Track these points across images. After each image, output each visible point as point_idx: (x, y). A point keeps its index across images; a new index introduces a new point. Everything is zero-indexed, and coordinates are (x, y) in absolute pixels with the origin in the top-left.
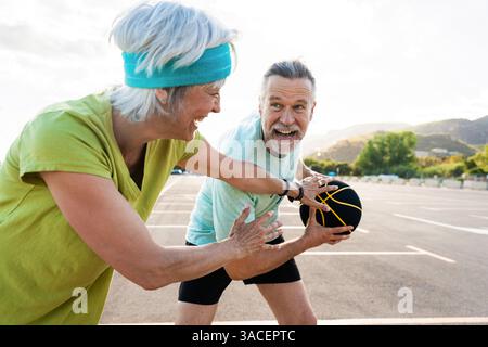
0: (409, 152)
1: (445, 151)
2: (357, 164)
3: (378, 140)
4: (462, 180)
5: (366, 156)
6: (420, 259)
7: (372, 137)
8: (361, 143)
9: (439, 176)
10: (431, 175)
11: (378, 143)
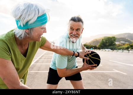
0: (114, 43)
1: (124, 42)
2: (99, 46)
3: (105, 39)
4: (129, 51)
5: (102, 43)
6: (117, 73)
7: (103, 38)
8: (100, 40)
9: (122, 49)
10: (120, 49)
11: (105, 40)
